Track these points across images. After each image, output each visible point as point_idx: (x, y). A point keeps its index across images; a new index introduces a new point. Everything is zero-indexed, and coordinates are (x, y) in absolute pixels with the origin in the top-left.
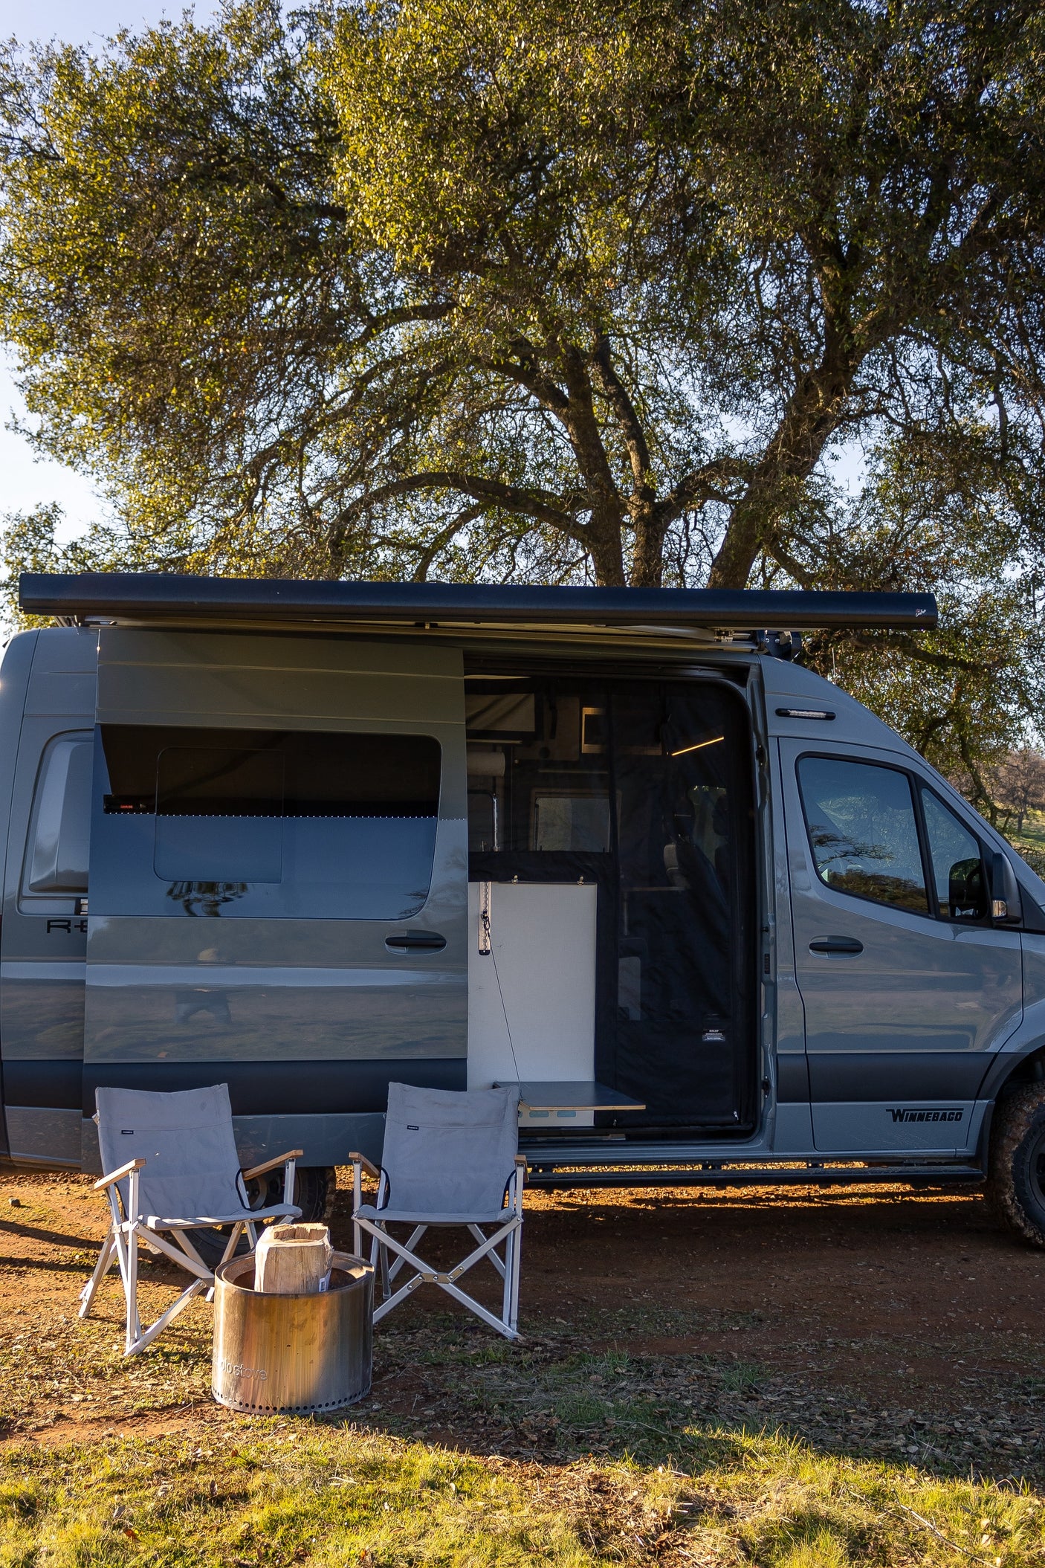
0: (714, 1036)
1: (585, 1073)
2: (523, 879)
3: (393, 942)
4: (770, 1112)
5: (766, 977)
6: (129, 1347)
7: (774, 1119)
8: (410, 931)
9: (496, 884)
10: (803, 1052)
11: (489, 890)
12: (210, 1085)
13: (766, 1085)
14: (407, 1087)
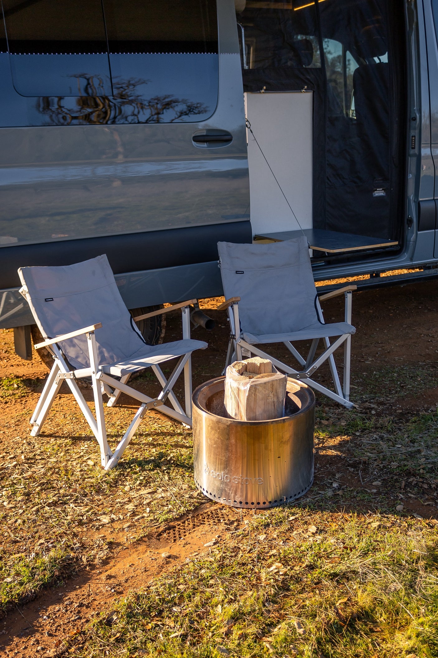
0: (379, 193)
1: (307, 223)
2: (268, 90)
3: (197, 139)
4: (413, 238)
5: (412, 152)
6: (107, 464)
7: (415, 242)
8: (208, 130)
9: (250, 94)
10: (432, 198)
11: (245, 99)
12: (94, 257)
13: (410, 221)
14: (231, 244)
